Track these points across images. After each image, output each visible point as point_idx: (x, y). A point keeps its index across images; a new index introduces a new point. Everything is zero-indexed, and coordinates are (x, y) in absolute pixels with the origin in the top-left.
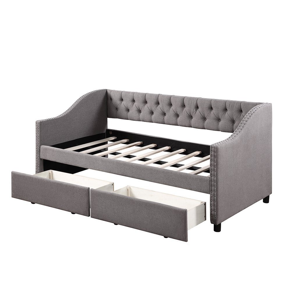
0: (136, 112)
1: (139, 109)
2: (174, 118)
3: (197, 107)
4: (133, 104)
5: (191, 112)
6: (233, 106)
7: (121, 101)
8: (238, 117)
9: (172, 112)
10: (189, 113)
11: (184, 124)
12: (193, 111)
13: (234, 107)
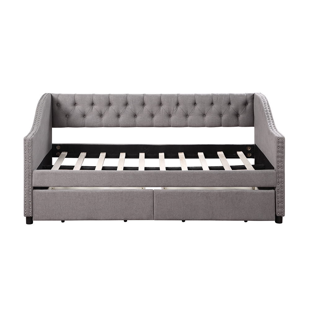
0: (98, 117)
1: (101, 113)
2: (149, 119)
3: (178, 104)
4: (92, 108)
5: (171, 110)
6: (221, 99)
7: (74, 106)
8: (227, 110)
9: (147, 113)
10: (169, 111)
11: (162, 124)
12: (173, 109)
13: (223, 100)
